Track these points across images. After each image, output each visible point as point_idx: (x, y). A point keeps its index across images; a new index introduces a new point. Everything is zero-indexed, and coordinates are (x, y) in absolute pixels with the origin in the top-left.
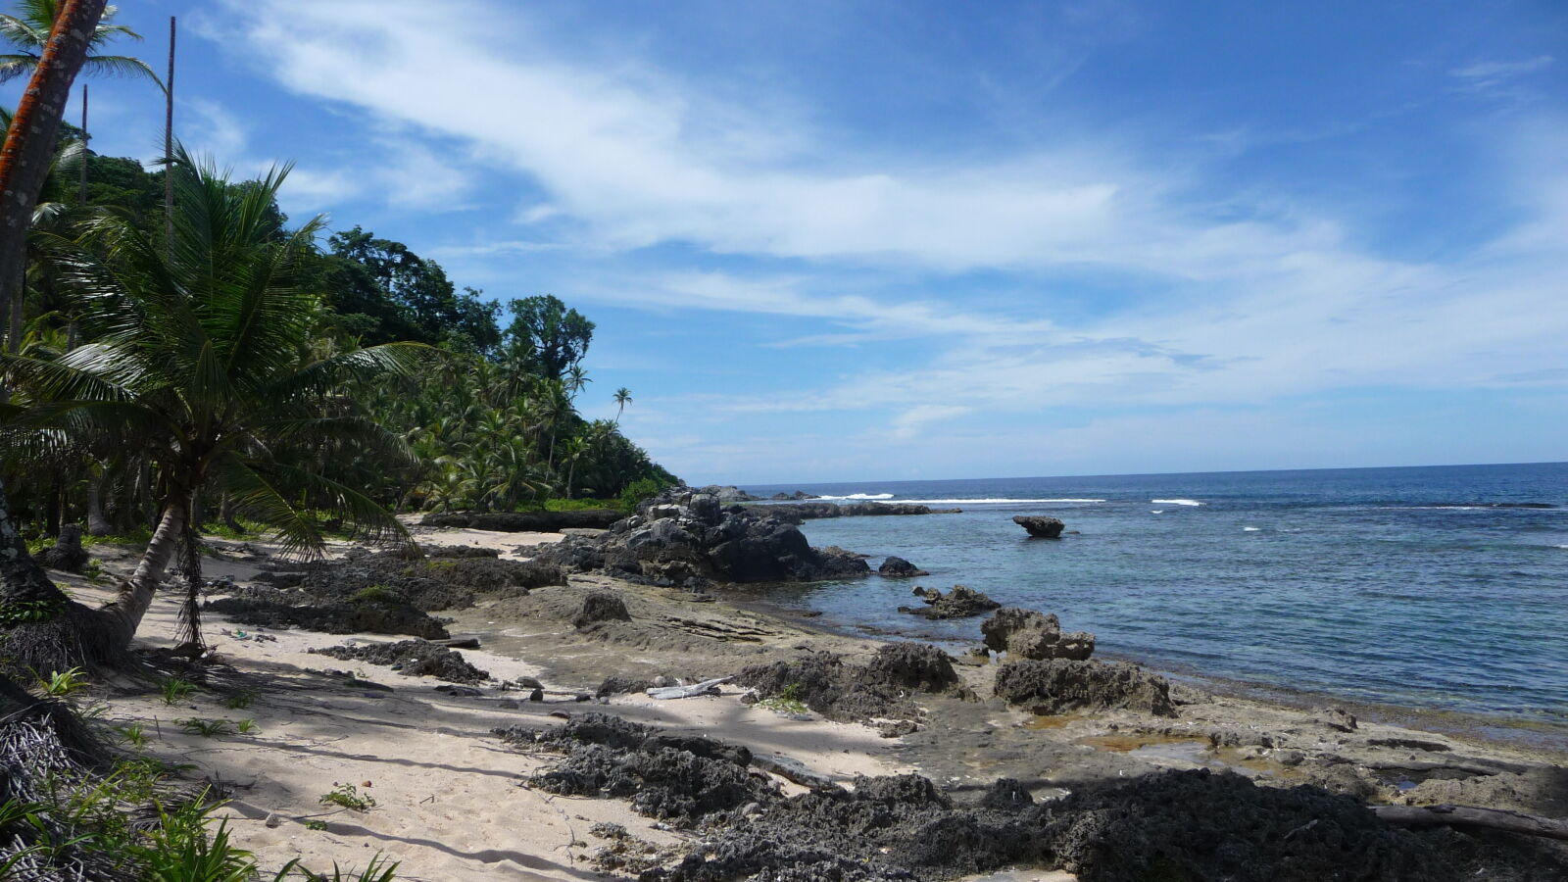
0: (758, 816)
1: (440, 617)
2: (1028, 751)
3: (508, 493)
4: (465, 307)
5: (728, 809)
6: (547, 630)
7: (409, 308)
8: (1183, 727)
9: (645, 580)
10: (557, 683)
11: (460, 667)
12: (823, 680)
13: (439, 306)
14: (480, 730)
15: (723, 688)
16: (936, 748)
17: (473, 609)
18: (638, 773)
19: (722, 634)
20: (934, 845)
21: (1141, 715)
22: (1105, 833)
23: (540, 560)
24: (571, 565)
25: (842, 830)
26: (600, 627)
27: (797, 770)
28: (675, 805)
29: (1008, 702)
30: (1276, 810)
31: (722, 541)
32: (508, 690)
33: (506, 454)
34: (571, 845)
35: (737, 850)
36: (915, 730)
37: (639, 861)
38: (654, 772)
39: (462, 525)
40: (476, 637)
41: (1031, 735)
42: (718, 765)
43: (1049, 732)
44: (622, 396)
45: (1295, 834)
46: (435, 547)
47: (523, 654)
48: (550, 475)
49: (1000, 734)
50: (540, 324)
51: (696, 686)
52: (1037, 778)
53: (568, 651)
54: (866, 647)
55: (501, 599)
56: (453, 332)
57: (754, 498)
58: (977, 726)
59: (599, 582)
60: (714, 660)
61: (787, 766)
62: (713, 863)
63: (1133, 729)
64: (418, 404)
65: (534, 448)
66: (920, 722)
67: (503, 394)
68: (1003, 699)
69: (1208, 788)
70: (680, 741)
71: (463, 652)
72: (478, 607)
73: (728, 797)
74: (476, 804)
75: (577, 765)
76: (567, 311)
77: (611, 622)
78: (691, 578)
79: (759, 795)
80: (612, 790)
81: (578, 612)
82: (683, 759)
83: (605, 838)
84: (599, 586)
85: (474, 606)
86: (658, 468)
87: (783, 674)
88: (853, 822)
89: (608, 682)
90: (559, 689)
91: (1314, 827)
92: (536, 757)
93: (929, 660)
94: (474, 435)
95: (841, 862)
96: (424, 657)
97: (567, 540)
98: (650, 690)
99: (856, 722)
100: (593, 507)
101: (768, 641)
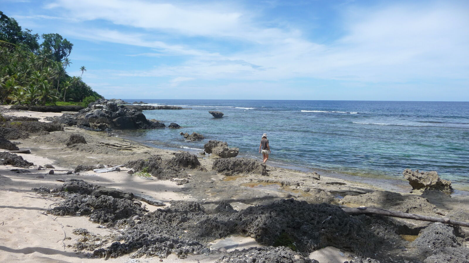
0: (139, 220)
1: (15, 142)
2: (226, 189)
3: (42, 99)
4: (26, 35)
5: (127, 218)
6: (56, 146)
7: (5, 35)
8: (272, 180)
9: (91, 129)
10: (59, 166)
11: (22, 161)
12: (156, 166)
13: (16, 35)
14: (27, 189)
15: (121, 169)
16: (196, 188)
17: (28, 139)
18: (91, 206)
19: (119, 148)
20: (204, 229)
21: (259, 175)
22: (265, 224)
23: (54, 122)
24: (65, 124)
25: (170, 224)
26: (76, 146)
27: (150, 200)
28: (106, 218)
29: (217, 172)
30: (318, 213)
31: (118, 117)
32: (41, 170)
33: (41, 86)
34: (65, 239)
35: (133, 238)
36: (188, 182)
37: (93, 245)
38: (98, 205)
39: (26, 109)
40: (29, 149)
41: (226, 183)
42: (122, 201)
43: (231, 182)
44: (83, 69)
45: (325, 221)
46: (15, 117)
47: (47, 155)
48: (57, 94)
49: (216, 183)
50: (53, 43)
51: (112, 168)
52: (230, 199)
53: (64, 154)
54: (167, 153)
55: (39, 135)
56: (21, 44)
57: (127, 103)
58: (208, 180)
59: (75, 130)
60: (116, 157)
61: (147, 199)
62: (124, 244)
63: (257, 181)
64: (8, 68)
65: (52, 84)
66: (189, 179)
67: (40, 66)
68: (215, 171)
69: (295, 205)
70: (108, 192)
71: (23, 155)
72: (30, 138)
73: (127, 213)
74: (23, 224)
75: (67, 203)
76: (63, 39)
77: (80, 144)
78: (107, 129)
79: (138, 212)
80: (81, 212)
81: (68, 140)
82: (109, 200)
83: (79, 235)
84: (75, 131)
85: (29, 138)
86: (95, 93)
87: (143, 164)
88: (174, 221)
89: (79, 167)
90: (61, 169)
91: (331, 219)
92: (50, 200)
93: (191, 158)
94: (29, 79)
95: (173, 241)
96: (6, 158)
97: (64, 115)
98: (95, 170)
99: (168, 180)
100: (73, 105)
101: (135, 150)
